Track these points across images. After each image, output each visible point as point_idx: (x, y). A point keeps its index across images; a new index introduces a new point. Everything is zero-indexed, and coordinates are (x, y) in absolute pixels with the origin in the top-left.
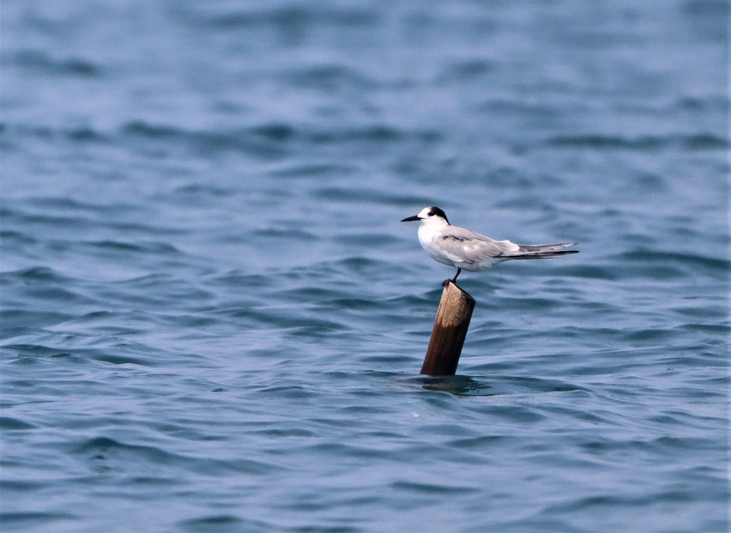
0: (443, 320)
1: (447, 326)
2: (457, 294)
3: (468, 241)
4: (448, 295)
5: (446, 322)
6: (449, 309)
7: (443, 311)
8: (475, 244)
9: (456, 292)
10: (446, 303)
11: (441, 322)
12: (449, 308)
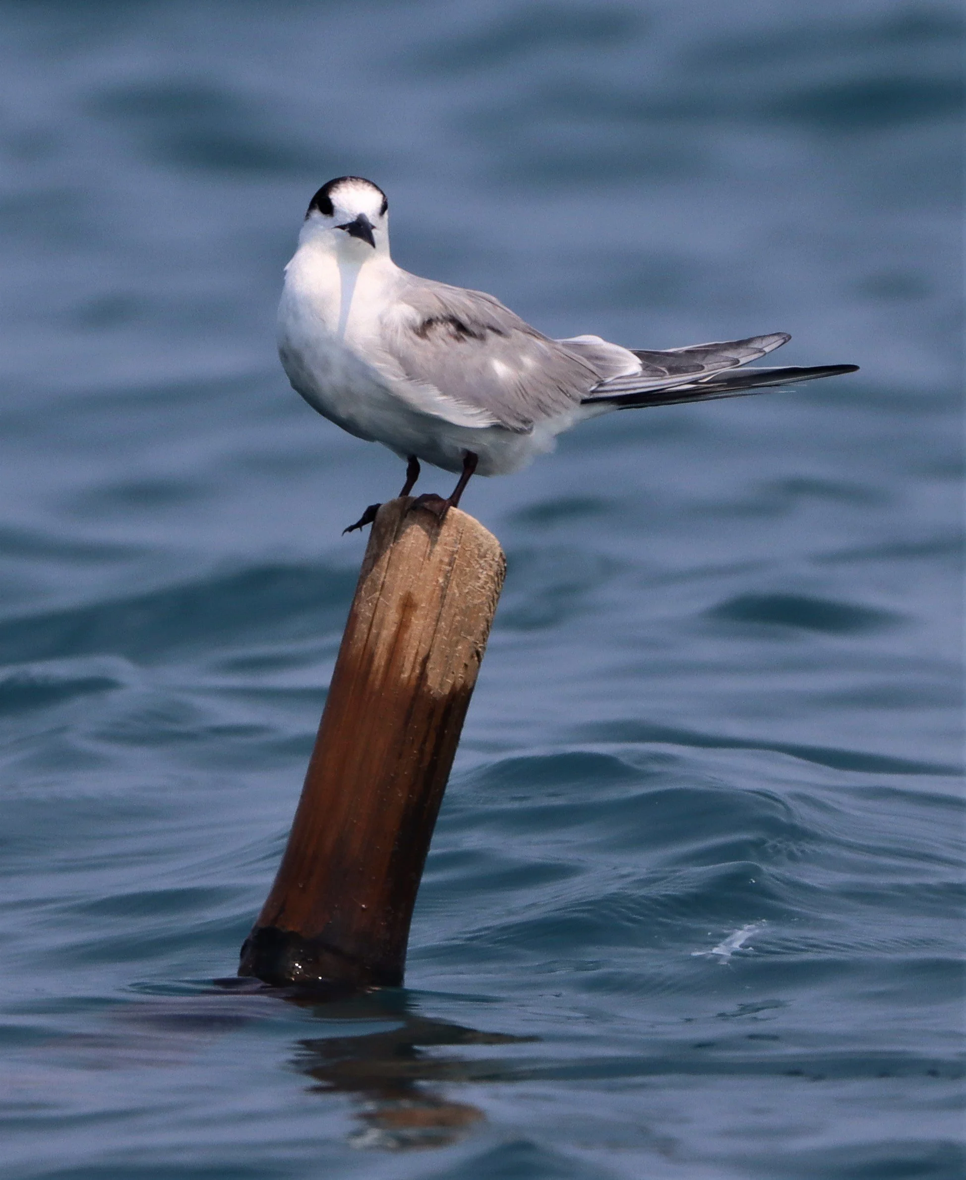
0: (430, 665)
1: (447, 691)
2: (489, 556)
3: (501, 339)
4: (450, 564)
5: (445, 675)
6: (458, 618)
7: (431, 630)
8: (523, 348)
9: (485, 547)
10: (443, 597)
11: (423, 676)
12: (455, 615)
